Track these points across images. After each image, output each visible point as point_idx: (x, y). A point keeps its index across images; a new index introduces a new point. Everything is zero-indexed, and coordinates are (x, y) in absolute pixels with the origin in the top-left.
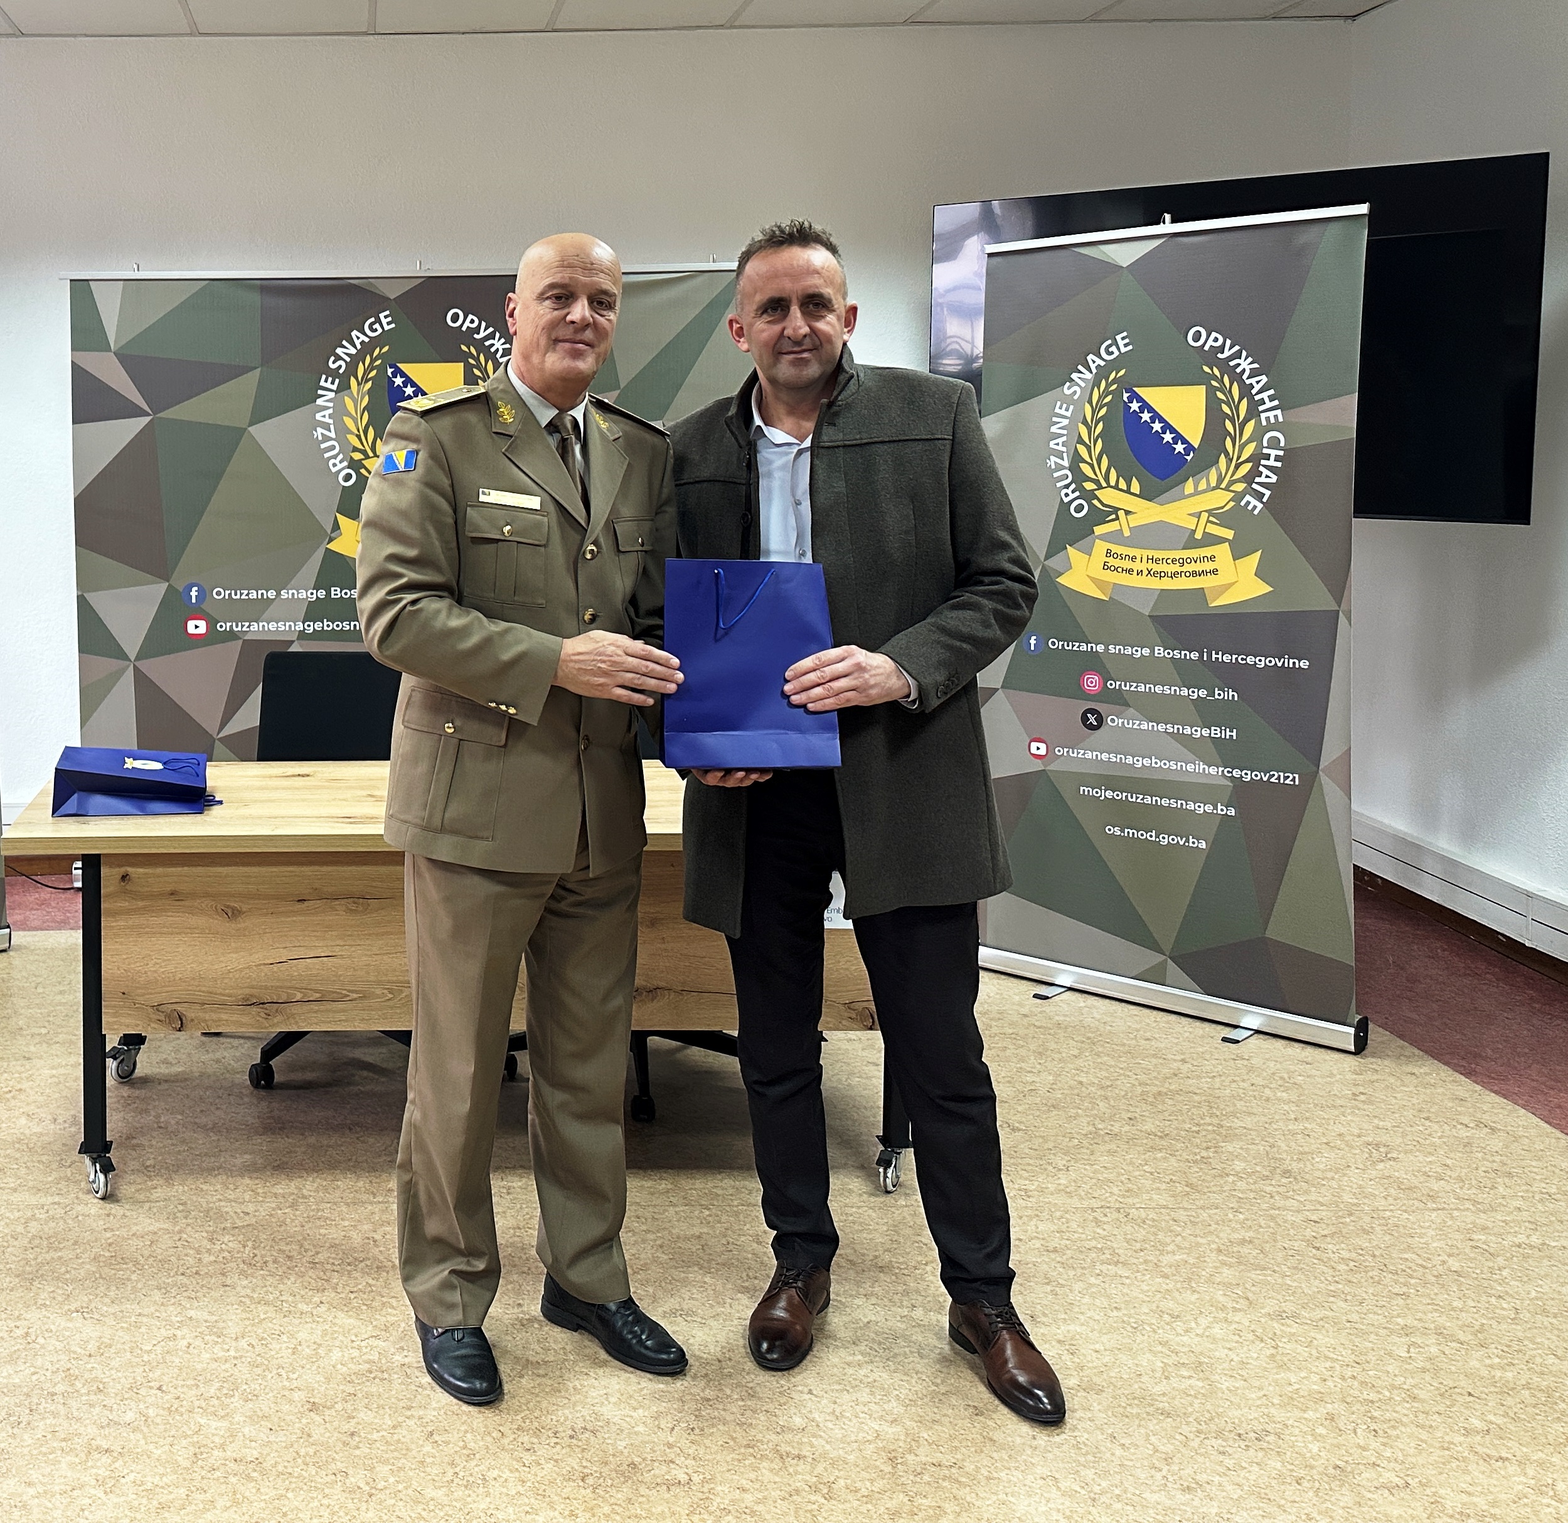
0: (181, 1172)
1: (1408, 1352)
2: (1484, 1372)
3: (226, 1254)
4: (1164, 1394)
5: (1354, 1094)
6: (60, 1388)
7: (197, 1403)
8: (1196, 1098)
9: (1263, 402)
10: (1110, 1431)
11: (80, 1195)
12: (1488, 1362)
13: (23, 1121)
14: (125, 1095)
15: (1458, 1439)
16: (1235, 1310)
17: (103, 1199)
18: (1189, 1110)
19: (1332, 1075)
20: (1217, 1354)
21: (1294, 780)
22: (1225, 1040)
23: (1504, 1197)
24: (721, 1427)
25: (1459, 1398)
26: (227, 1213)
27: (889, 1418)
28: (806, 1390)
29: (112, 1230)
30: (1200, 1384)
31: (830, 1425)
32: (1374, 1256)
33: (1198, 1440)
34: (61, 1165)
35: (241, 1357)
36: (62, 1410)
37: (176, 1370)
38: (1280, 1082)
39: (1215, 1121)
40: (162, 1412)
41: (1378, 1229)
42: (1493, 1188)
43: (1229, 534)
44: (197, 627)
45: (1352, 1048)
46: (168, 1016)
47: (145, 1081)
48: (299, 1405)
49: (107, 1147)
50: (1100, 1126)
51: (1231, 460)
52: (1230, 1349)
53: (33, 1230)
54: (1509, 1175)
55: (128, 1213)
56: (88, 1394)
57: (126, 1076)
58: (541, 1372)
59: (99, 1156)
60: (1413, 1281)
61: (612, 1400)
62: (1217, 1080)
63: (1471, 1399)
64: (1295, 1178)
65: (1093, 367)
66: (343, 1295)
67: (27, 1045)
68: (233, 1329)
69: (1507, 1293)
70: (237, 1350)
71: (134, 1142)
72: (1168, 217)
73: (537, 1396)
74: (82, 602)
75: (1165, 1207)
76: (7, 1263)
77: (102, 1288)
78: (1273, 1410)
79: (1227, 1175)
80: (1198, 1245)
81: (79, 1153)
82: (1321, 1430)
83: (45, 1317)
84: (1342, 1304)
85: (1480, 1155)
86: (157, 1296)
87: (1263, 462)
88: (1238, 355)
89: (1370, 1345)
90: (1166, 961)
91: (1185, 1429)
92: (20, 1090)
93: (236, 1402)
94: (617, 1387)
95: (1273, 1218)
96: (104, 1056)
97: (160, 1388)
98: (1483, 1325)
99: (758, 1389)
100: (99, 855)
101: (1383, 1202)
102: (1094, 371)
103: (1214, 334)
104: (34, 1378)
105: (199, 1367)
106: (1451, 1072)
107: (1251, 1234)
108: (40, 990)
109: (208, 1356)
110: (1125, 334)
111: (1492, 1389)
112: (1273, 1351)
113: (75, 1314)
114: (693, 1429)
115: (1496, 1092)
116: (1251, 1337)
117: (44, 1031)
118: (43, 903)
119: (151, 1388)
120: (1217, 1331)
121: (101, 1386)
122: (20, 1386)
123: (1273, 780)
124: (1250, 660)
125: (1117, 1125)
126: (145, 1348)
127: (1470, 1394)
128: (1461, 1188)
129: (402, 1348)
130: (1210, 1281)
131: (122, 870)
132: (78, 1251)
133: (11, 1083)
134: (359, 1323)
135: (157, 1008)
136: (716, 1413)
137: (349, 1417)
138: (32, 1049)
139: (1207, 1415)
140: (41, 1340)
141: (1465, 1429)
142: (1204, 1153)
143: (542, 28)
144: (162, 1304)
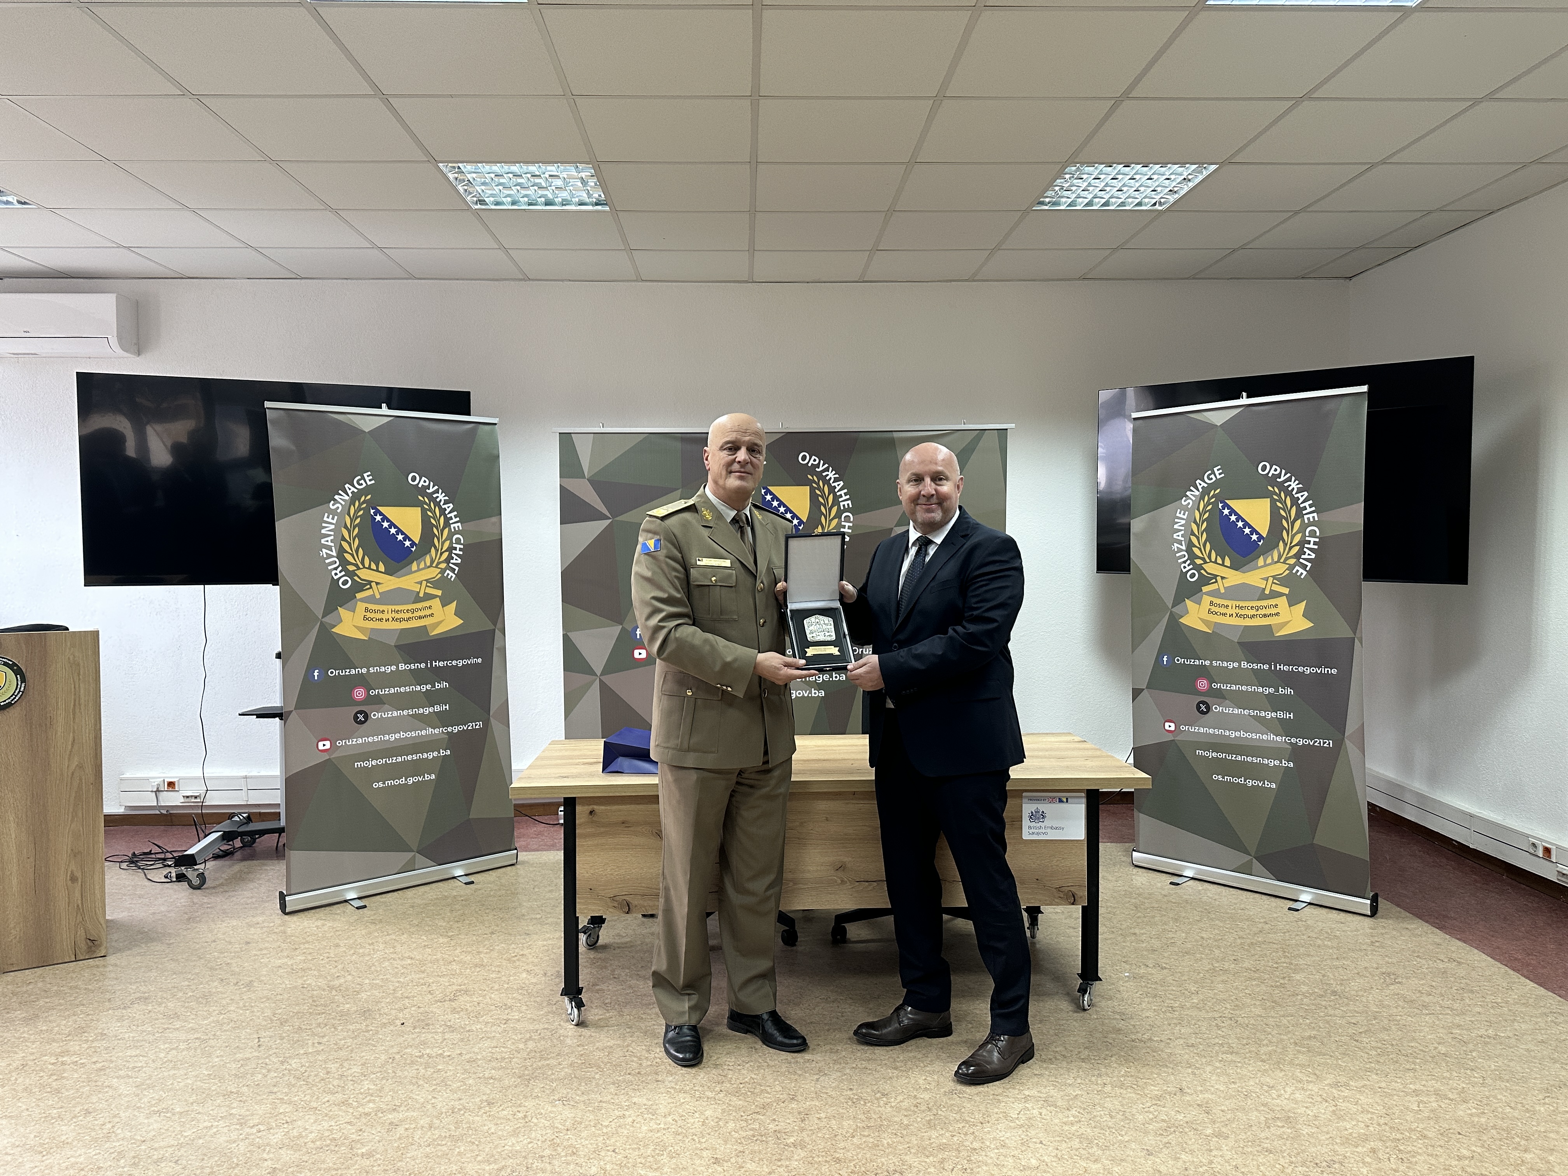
0: (628, 1006)
1: (1419, 1107)
2: (1467, 1119)
3: (658, 1060)
4: (1267, 1138)
5: (1372, 942)
6: (547, 1152)
7: (639, 1160)
8: (1275, 946)
9: (1305, 508)
10: (1234, 1164)
11: (562, 1023)
12: (1469, 1112)
13: (524, 975)
14: (592, 957)
15: (1454, 1163)
16: (1308, 1082)
17: (577, 1025)
18: (1271, 954)
19: (1357, 930)
20: (1299, 1111)
21: (1329, 744)
22: (1290, 909)
23: (1469, 1006)
24: (985, 1168)
25: (1453, 1136)
27: (1093, 1159)
28: (1038, 1141)
29: (583, 1046)
30: (1289, 1131)
31: (1054, 1164)
32: (1392, 1045)
33: (1290, 1168)
34: (549, 1004)
35: (668, 1128)
36: (549, 1167)
37: (624, 1138)
38: (1326, 935)
39: (1287, 960)
40: (615, 1167)
41: (1393, 1027)
42: (1463, 1000)
43: (1286, 591)
44: (640, 654)
45: (1369, 913)
46: (620, 904)
47: (605, 947)
48: (707, 1160)
49: (579, 991)
50: (1216, 965)
51: (1287, 544)
52: (1307, 1107)
53: (530, 1047)
54: (1472, 992)
55: (593, 1034)
56: (566, 1156)
57: (593, 945)
58: (866, 1133)
59: (574, 997)
60: (1418, 1061)
61: (913, 1151)
62: (1287, 934)
63: (1461, 1136)
64: (1340, 996)
65: (1200, 487)
66: (735, 1086)
67: (527, 926)
68: (662, 1110)
69: (1477, 1067)
70: (665, 1124)
71: (598, 987)
72: (1244, 395)
73: (864, 1150)
74: (566, 639)
75: (1261, 1016)
76: (513, 1069)
77: (575, 1084)
78: (1336, 1147)
79: (1297, 995)
80: (1282, 1040)
81: (561, 995)
82: (1368, 1159)
83: (537, 1104)
84: (1375, 1077)
85: (1452, 979)
86: (612, 1089)
87: (1306, 546)
89: (1395, 1103)
90: (1252, 860)
92: (523, 955)
93: (665, 1159)
94: (915, 1142)
95: (1328, 1022)
96: (577, 932)
97: (613, 1151)
98: (1464, 1088)
99: (1007, 1141)
100: (575, 798)
101: (1395, 1010)
102: (1201, 490)
103: (1274, 467)
104: (530, 1146)
105: (640, 1135)
106: (1430, 927)
107: (1315, 1032)
108: (536, 890)
109: (646, 1128)
110: (1219, 467)
111: (1473, 1130)
112: (1334, 1108)
113: (557, 1102)
114: (966, 1169)
115: (1459, 939)
116: (1319, 1099)
117: (538, 916)
118: (540, 834)
119: (608, 1151)
120: (1298, 1096)
121: (575, 1151)
122: (520, 1152)
123: (1316, 744)
124: (1301, 669)
125: (1227, 964)
126: (604, 1124)
127: (1459, 1134)
128: (1443, 1000)
129: (774, 1120)
130: (1291, 1063)
131: (590, 808)
132: (560, 1060)
133: (516, 951)
134: (746, 1104)
135: (613, 898)
136: (981, 1158)
137: (740, 1167)
138: (531, 928)
139: (1295, 1151)
140: (535, 1120)
141: (1458, 1156)
142: (1282, 981)
143: (856, 279)
144: (616, 1094)
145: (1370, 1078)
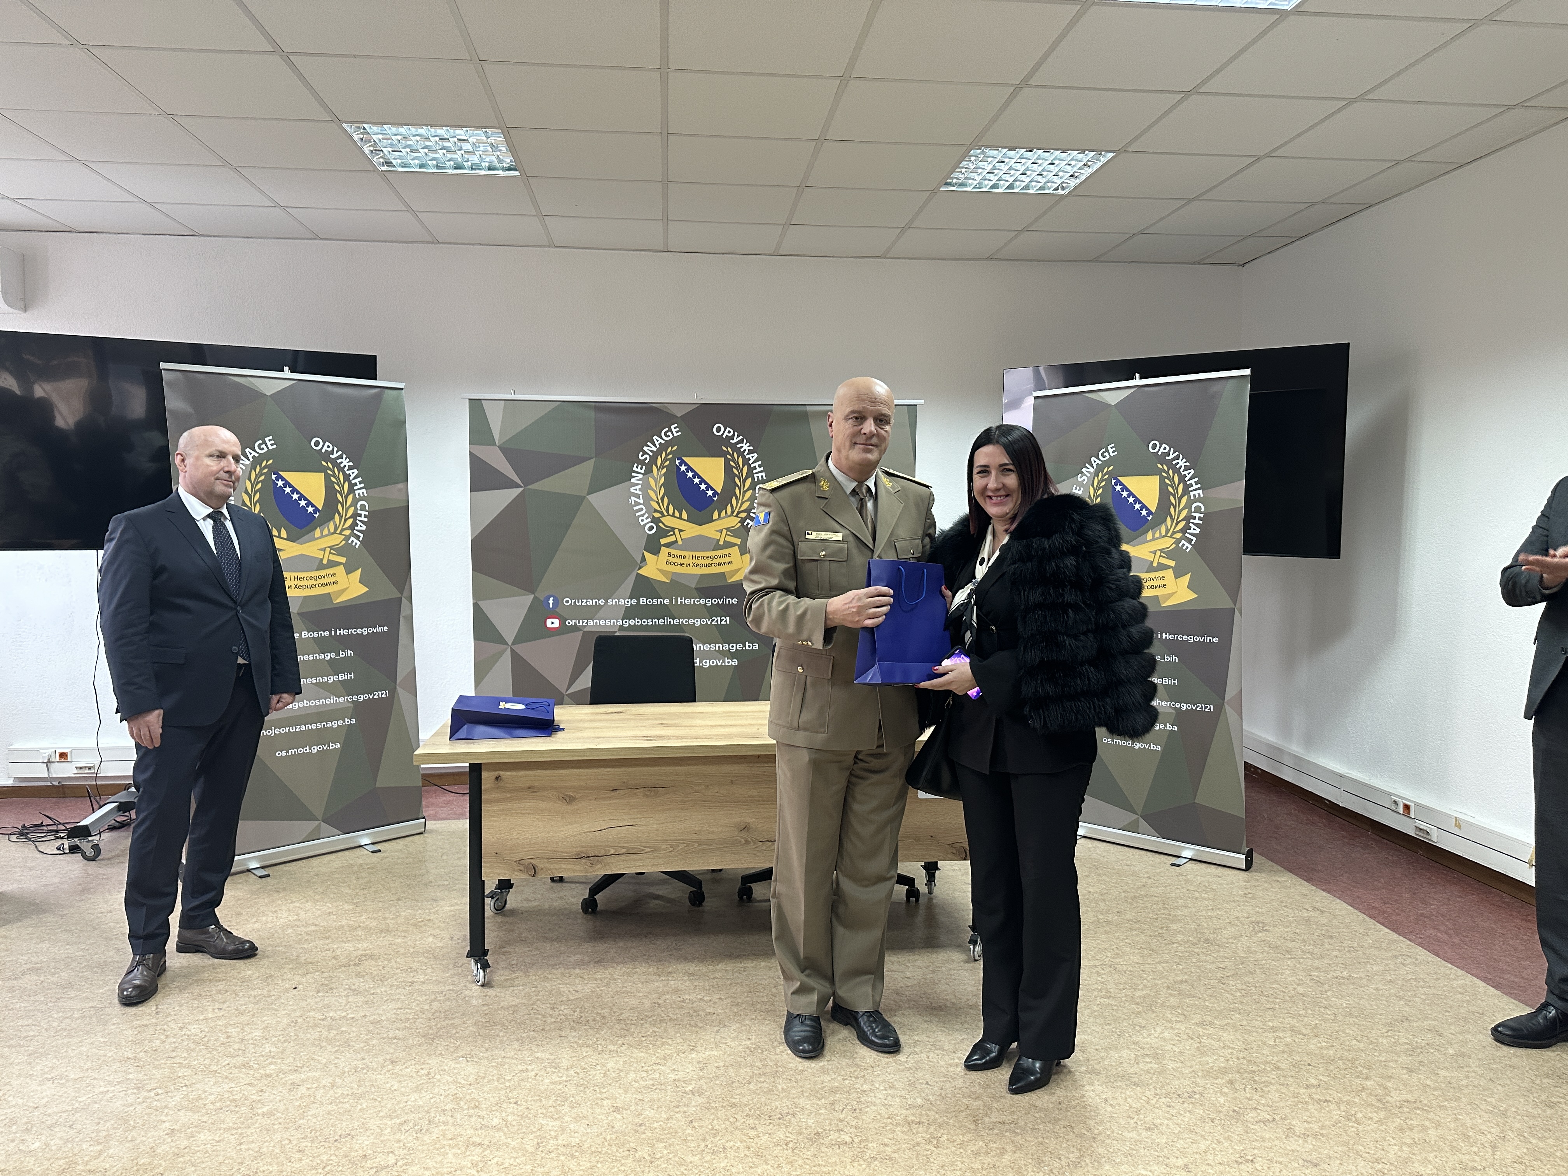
0: (534, 967)
1: (1275, 1042)
2: (1317, 1052)
3: (562, 1017)
4: (1136, 1073)
5: (1245, 894)
6: (449, 1106)
7: (540, 1111)
8: (1156, 899)
11: (467, 984)
12: (1319, 1045)
13: (431, 939)
14: (498, 921)
15: (1302, 1091)
16: (1177, 1021)
17: (482, 986)
18: (1151, 906)
19: (1233, 883)
20: (1167, 1048)
21: (1210, 709)
22: (1172, 865)
23: (1328, 950)
25: (1303, 1067)
26: (564, 992)
29: (488, 1005)
30: (1156, 1066)
32: (1256, 987)
33: (1155, 1100)
34: (455, 966)
35: (570, 1080)
36: (451, 1120)
37: (527, 1091)
38: (1203, 888)
39: (1166, 912)
40: (517, 1118)
41: (1258, 971)
42: (1322, 945)
43: (1172, 563)
44: (552, 623)
45: (1244, 867)
46: (526, 867)
47: (513, 912)
48: (607, 1109)
49: (485, 953)
51: (1174, 519)
52: (1174, 1045)
53: (435, 1007)
54: (1331, 937)
55: (498, 994)
56: (468, 1109)
57: (499, 910)
59: (480, 959)
60: (1278, 1001)
62: (1168, 888)
63: (1310, 1067)
64: (1212, 944)
65: (1094, 464)
66: (637, 1039)
67: (434, 892)
68: (565, 1063)
69: (1330, 1005)
70: (567, 1076)
71: (504, 949)
72: (1138, 375)
73: (759, 1094)
74: (476, 607)
75: (1138, 963)
76: (417, 1029)
77: (479, 1042)
78: (1198, 1080)
79: (1173, 943)
80: (1156, 985)
81: (467, 957)
82: (1226, 1091)
83: (441, 1061)
84: (1238, 1016)
85: (1315, 927)
86: (516, 1045)
87: (1192, 521)
88: (1177, 458)
89: (1253, 1039)
90: (1138, 818)
91: (1148, 1094)
92: (429, 920)
93: (566, 1108)
95: (1199, 967)
96: (483, 896)
97: (516, 1103)
98: (1316, 1024)
100: (480, 764)
101: (1261, 956)
102: (1095, 467)
103: (1164, 445)
104: (432, 1101)
105: (542, 1088)
106: (1299, 879)
107: (1187, 977)
108: (444, 857)
109: (548, 1081)
110: (1113, 445)
111: (1322, 1061)
112: (1198, 1045)
113: (461, 1059)
115: (1324, 890)
116: (1185, 1037)
117: (446, 883)
118: (448, 803)
119: (510, 1103)
120: (1166, 1034)
121: (477, 1104)
122: (423, 1107)
123: (1198, 709)
124: (1185, 638)
126: (507, 1078)
127: (1309, 1065)
128: (1305, 946)
129: (674, 1070)
130: (1163, 1005)
131: (496, 774)
132: (465, 1019)
133: (423, 916)
134: (647, 1055)
135: (519, 862)
136: (870, 1099)
138: (438, 894)
140: (438, 1077)
141: (1306, 1085)
143: (771, 252)
144: (519, 1050)
145: (1233, 1017)
